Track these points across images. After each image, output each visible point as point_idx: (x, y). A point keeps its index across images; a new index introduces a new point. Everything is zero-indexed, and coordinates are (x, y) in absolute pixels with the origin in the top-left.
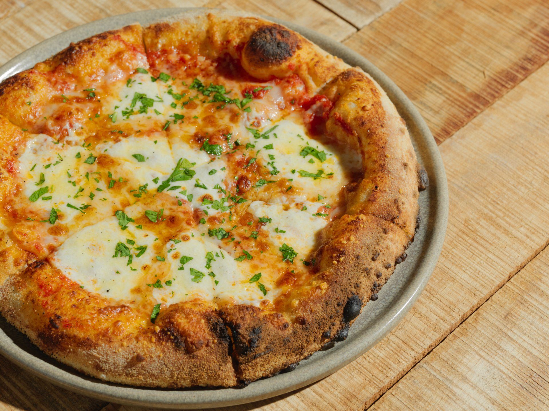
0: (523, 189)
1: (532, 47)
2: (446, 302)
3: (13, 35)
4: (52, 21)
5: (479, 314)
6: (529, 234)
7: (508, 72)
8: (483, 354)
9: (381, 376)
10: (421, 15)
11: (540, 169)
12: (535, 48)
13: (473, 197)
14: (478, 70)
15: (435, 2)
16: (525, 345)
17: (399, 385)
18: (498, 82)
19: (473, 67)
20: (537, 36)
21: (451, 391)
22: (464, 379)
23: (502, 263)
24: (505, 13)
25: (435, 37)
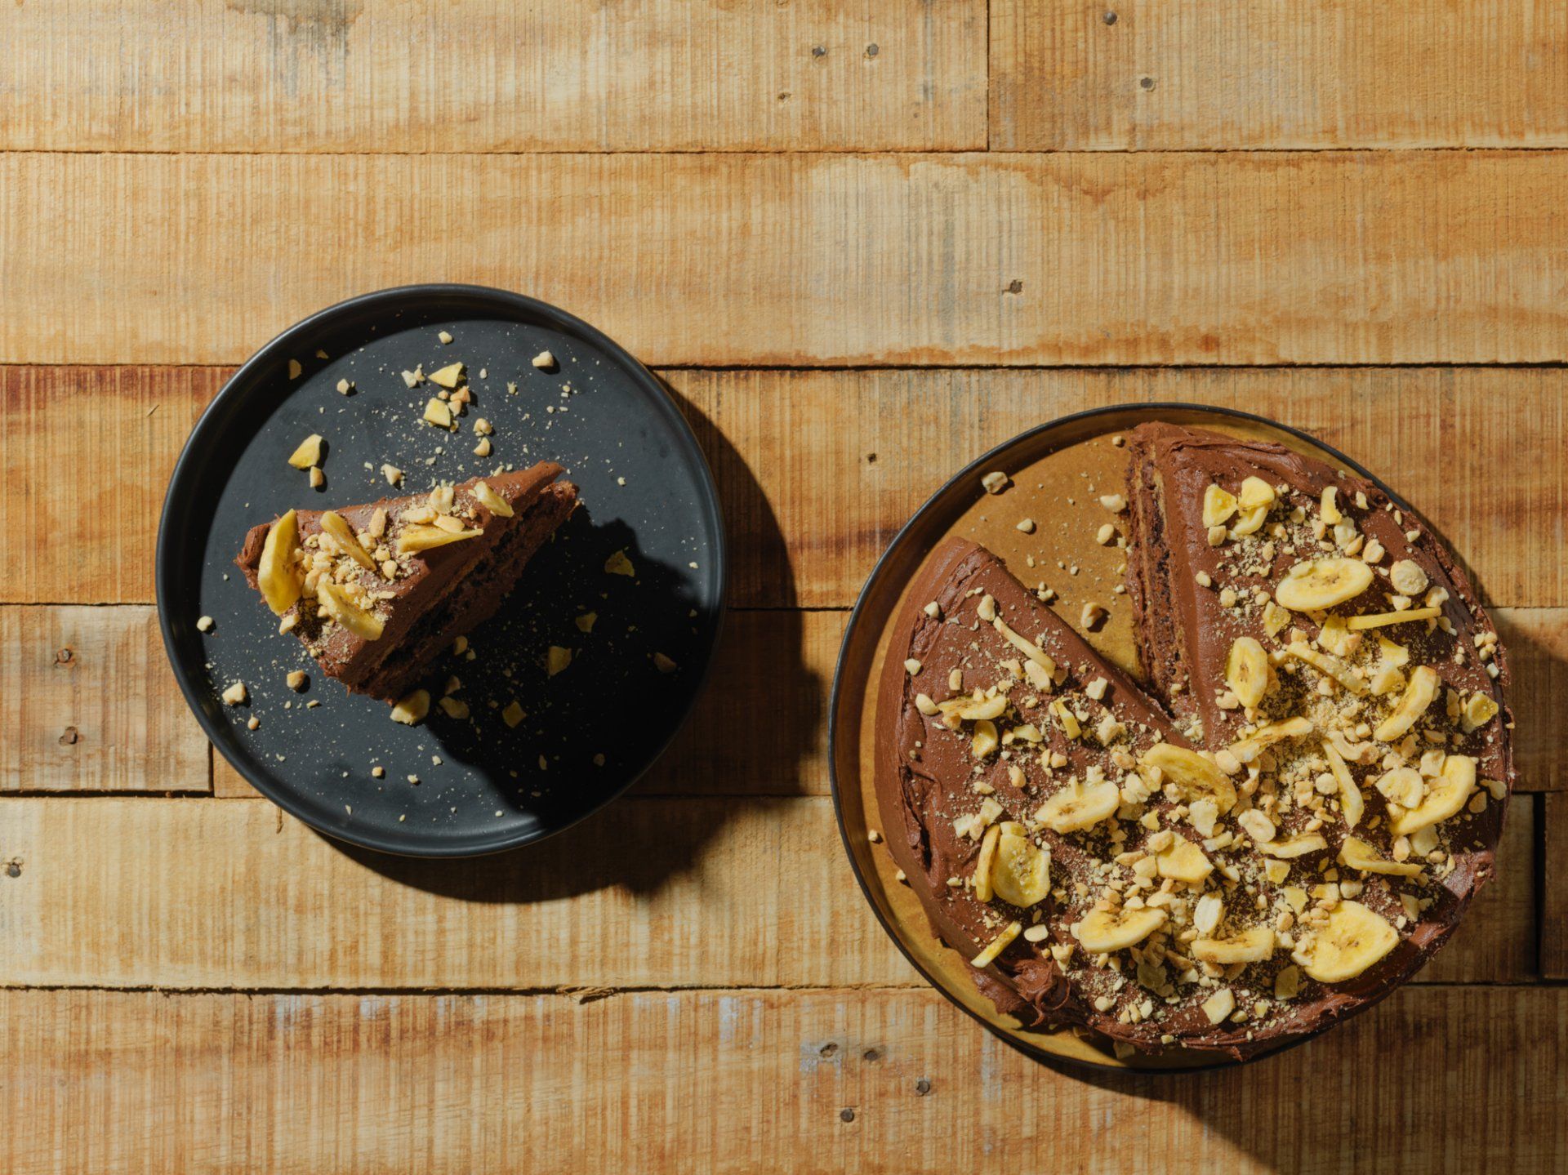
0: (293, 232)
1: (54, 398)
2: (517, 181)
3: (598, 951)
4: (538, 932)
5: (496, 147)
6: (351, 177)
7: (124, 388)
8: (539, 105)
9: (658, 166)
10: (119, 562)
11: (248, 238)
12: (53, 393)
13: (354, 270)
14: (152, 423)
15: (79, 568)
16: (492, 77)
17: (646, 146)
18: (151, 387)
19: (151, 433)
20: (28, 408)
21: (609, 98)
22: (584, 98)
23: (416, 171)
24: (24, 474)
25: (143, 514)
